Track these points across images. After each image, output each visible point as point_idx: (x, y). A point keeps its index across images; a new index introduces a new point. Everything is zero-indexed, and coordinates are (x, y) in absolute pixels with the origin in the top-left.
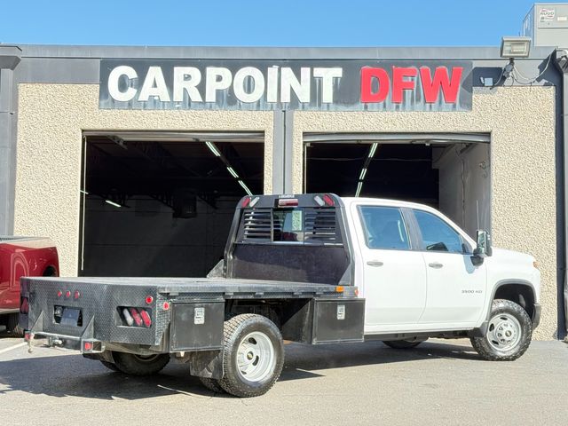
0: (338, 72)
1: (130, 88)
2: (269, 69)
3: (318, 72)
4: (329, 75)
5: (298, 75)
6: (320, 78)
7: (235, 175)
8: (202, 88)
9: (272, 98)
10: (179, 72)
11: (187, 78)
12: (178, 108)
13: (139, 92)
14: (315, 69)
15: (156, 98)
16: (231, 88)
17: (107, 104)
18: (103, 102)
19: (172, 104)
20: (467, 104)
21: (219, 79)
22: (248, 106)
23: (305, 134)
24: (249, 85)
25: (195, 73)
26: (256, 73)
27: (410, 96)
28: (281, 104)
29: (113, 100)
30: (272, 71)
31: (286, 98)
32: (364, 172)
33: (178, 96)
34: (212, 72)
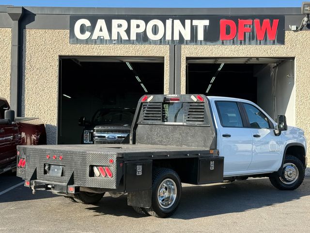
0: (206, 22)
1: (87, 32)
2: (167, 20)
3: (195, 22)
4: (202, 24)
5: (184, 24)
6: (196, 27)
7: (139, 80)
8: (128, 31)
9: (168, 37)
10: (115, 22)
11: (120, 26)
12: (115, 43)
13: (92, 34)
14: (193, 21)
15: (102, 38)
16: (145, 31)
17: (73, 41)
18: (71, 40)
19: (111, 41)
20: (281, 40)
21: (138, 26)
22: (155, 42)
23: (187, 59)
24: (155, 30)
25: (124, 23)
26: (159, 23)
27: (248, 36)
28: (174, 41)
29: (77, 39)
30: (169, 22)
31: (176, 37)
32: (213, 79)
33: (115, 37)
34: (134, 22)
